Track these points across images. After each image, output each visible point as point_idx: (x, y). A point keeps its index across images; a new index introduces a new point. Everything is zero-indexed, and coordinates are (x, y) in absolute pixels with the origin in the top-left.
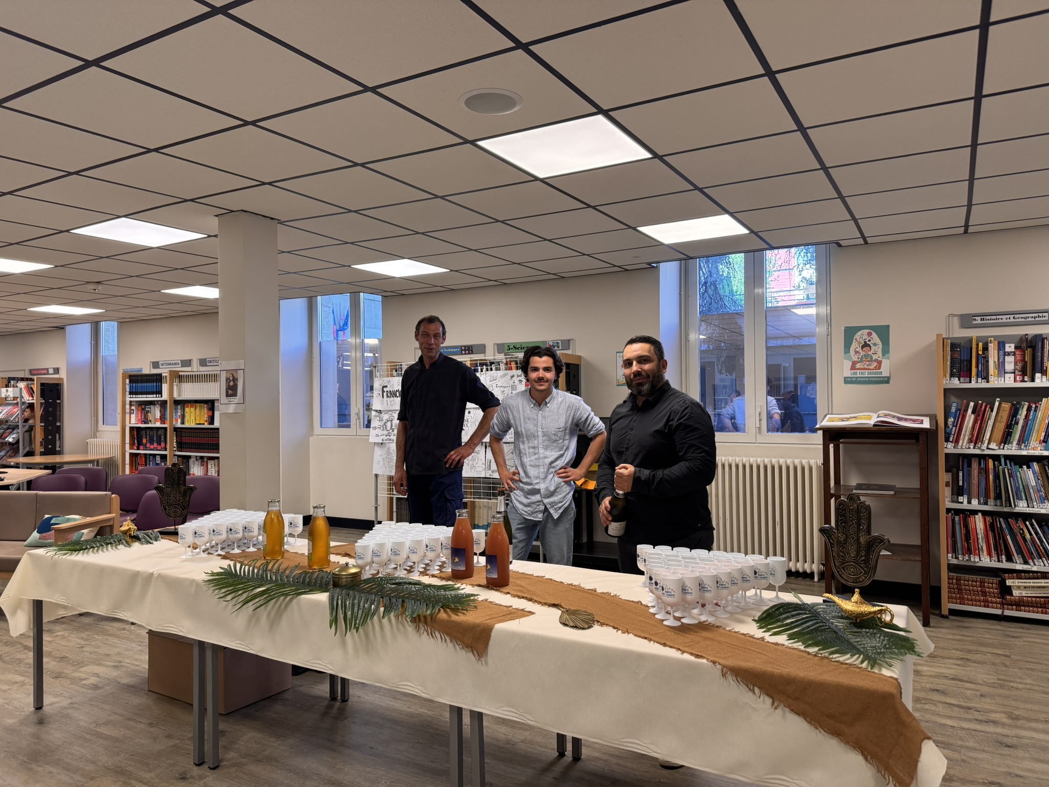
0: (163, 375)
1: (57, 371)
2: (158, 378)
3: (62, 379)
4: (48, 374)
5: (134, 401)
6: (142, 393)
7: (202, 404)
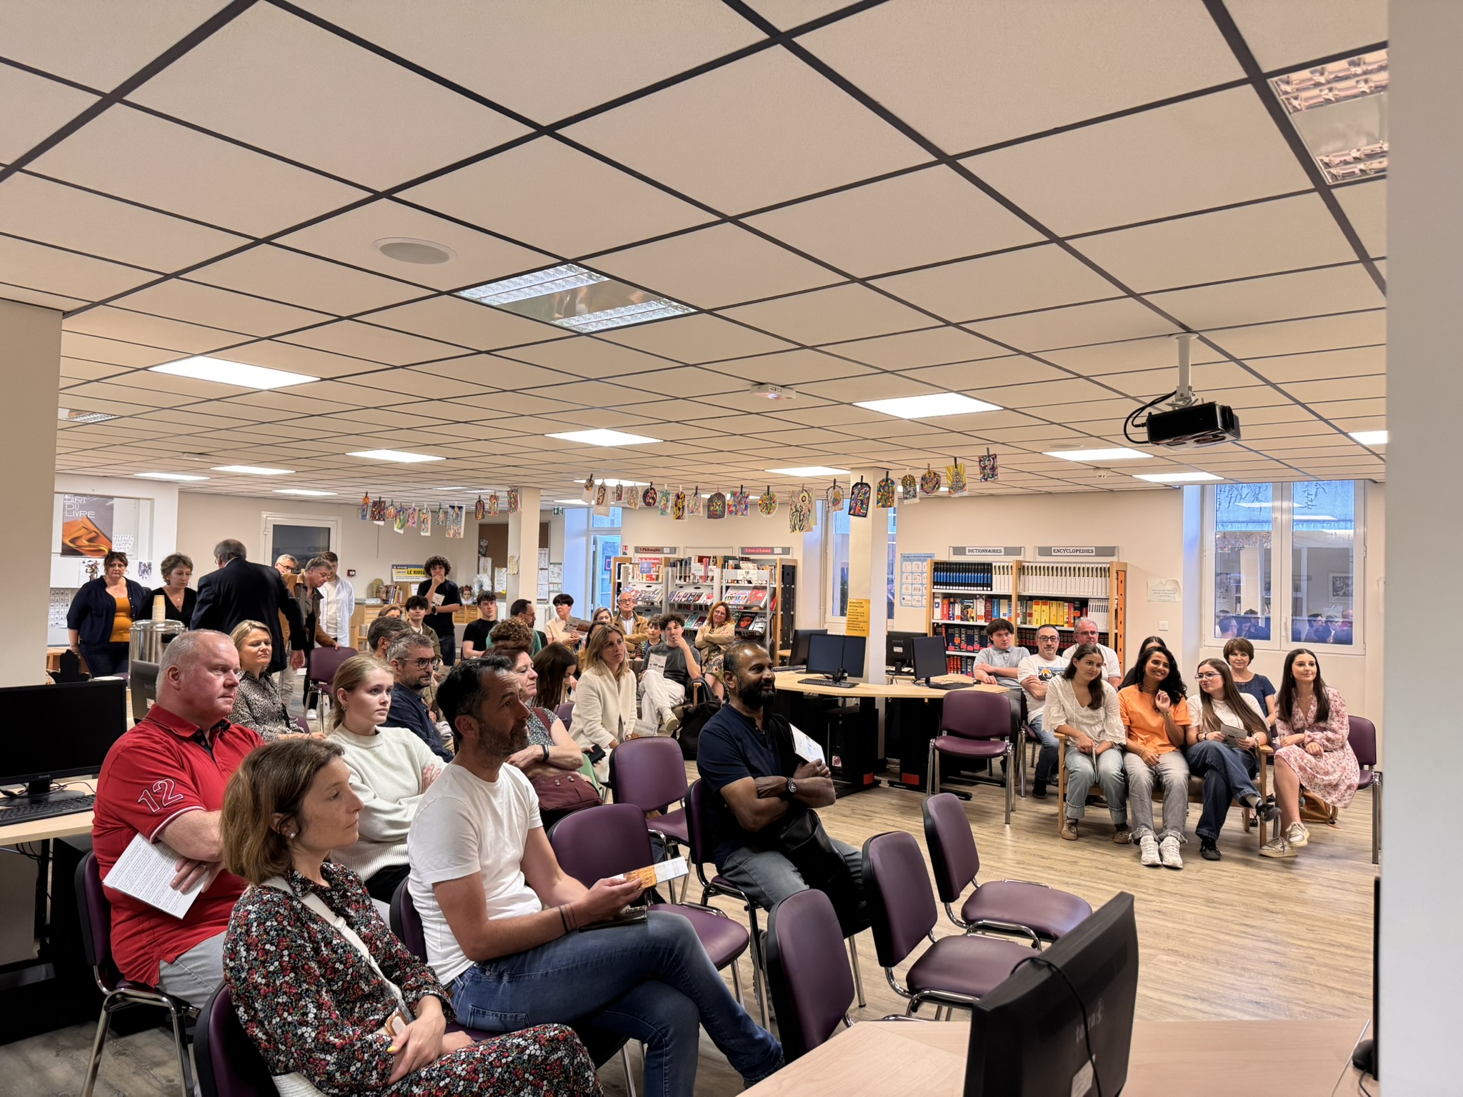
0: (994, 564)
1: (786, 551)
2: (986, 568)
3: (796, 561)
4: (772, 553)
5: (939, 593)
6: (955, 584)
7: (1061, 602)
